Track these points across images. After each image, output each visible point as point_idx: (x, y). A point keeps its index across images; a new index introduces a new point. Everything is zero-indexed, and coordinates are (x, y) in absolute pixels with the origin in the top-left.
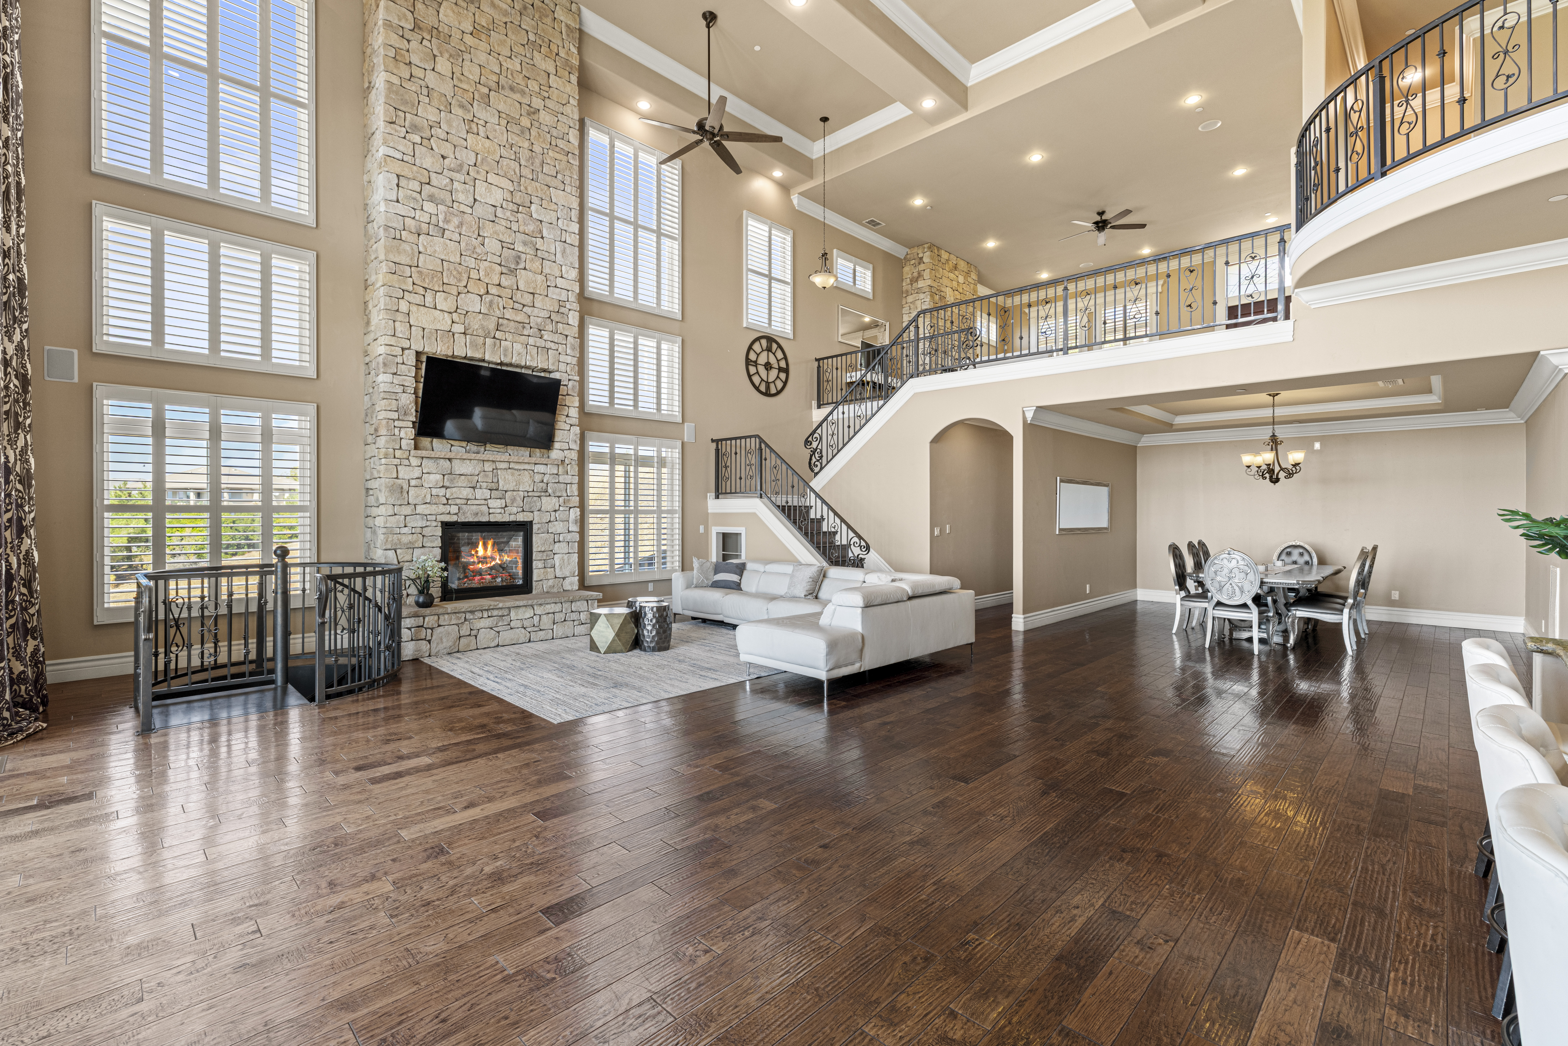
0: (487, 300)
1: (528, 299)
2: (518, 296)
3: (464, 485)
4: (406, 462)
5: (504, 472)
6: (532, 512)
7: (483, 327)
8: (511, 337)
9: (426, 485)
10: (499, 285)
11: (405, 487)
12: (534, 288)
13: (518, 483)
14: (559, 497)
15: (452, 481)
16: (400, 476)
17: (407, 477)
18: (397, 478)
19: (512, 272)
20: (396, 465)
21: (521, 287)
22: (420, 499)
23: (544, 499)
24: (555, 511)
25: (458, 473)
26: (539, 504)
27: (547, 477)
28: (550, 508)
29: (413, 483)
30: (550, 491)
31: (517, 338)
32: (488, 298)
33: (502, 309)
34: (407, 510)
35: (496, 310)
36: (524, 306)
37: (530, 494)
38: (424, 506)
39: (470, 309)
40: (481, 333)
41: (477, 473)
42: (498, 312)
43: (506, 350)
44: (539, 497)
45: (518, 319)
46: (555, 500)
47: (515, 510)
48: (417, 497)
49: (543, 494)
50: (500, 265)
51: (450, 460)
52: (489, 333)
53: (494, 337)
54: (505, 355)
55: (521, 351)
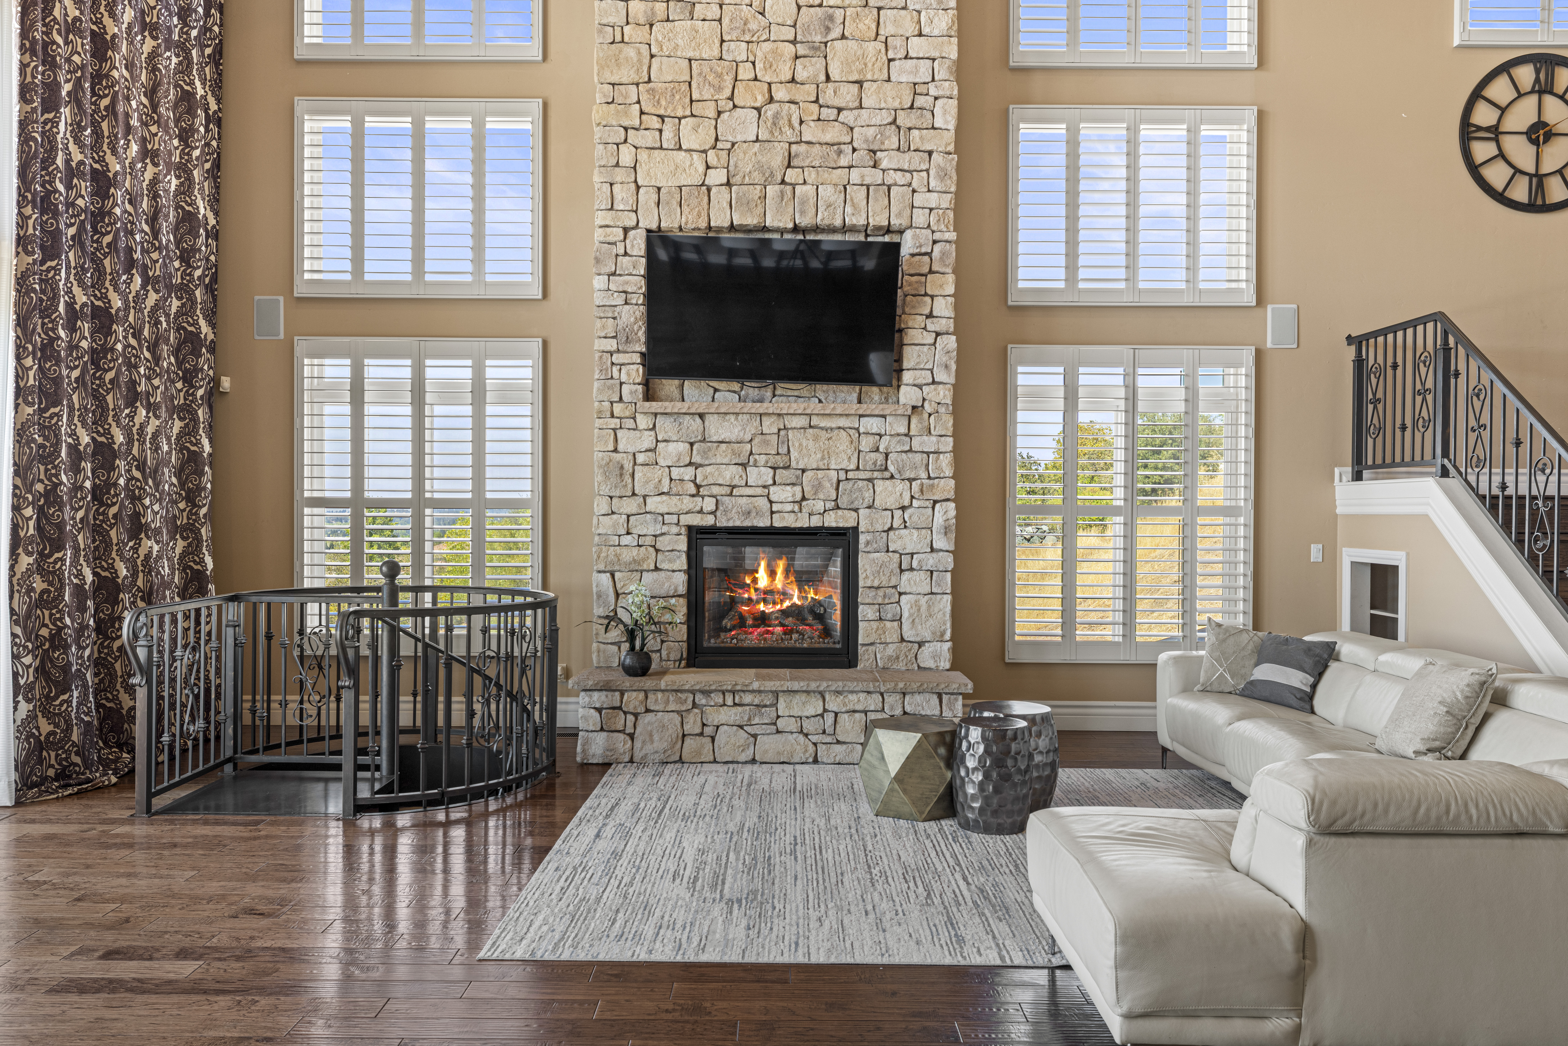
0: (769, 113)
1: (847, 95)
2: (828, 96)
3: (725, 461)
4: (630, 423)
5: (799, 435)
6: (856, 510)
7: (760, 168)
8: (813, 175)
9: (662, 462)
10: (793, 80)
11: (628, 466)
12: (860, 72)
13: (827, 454)
14: (911, 480)
15: (704, 453)
16: (621, 447)
17: (631, 449)
18: (615, 450)
19: (818, 49)
20: (614, 430)
21: (835, 74)
22: (651, 486)
23: (880, 485)
24: (903, 508)
25: (715, 439)
26: (868, 495)
27: (885, 439)
28: (891, 503)
29: (641, 458)
30: (891, 468)
31: (825, 175)
32: (770, 111)
33: (796, 123)
34: (631, 506)
35: (786, 129)
36: (840, 110)
37: (851, 475)
38: (658, 498)
39: (739, 138)
40: (757, 177)
41: (748, 437)
42: (789, 132)
43: (803, 202)
44: (870, 480)
45: (828, 137)
46: (901, 487)
47: (819, 506)
48: (647, 482)
49: (876, 474)
50: (794, 42)
51: (701, 416)
52: (772, 174)
53: (783, 182)
54: (802, 213)
55: (832, 199)
